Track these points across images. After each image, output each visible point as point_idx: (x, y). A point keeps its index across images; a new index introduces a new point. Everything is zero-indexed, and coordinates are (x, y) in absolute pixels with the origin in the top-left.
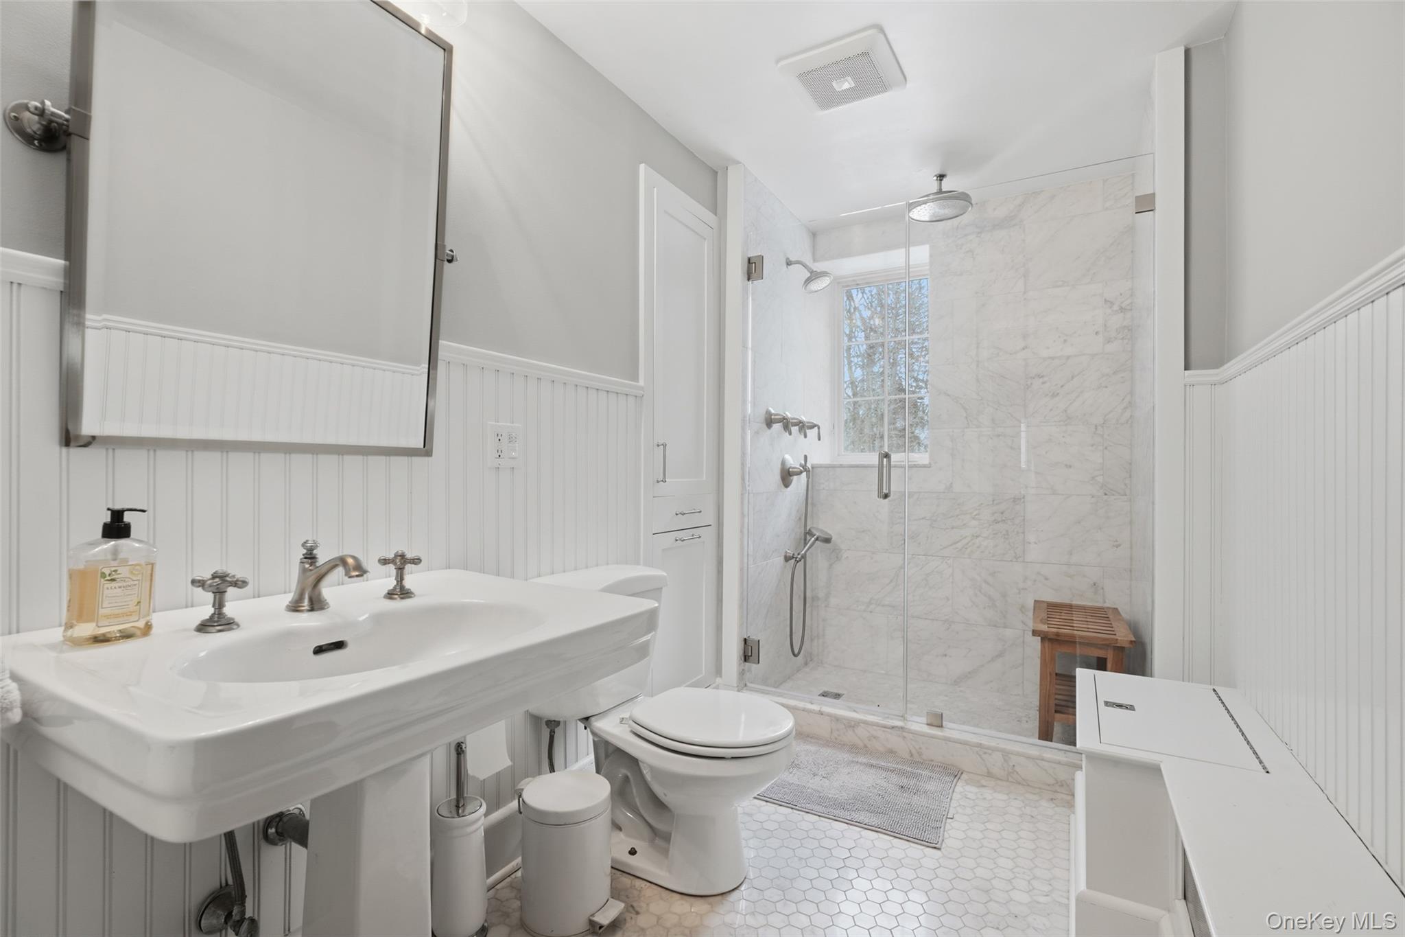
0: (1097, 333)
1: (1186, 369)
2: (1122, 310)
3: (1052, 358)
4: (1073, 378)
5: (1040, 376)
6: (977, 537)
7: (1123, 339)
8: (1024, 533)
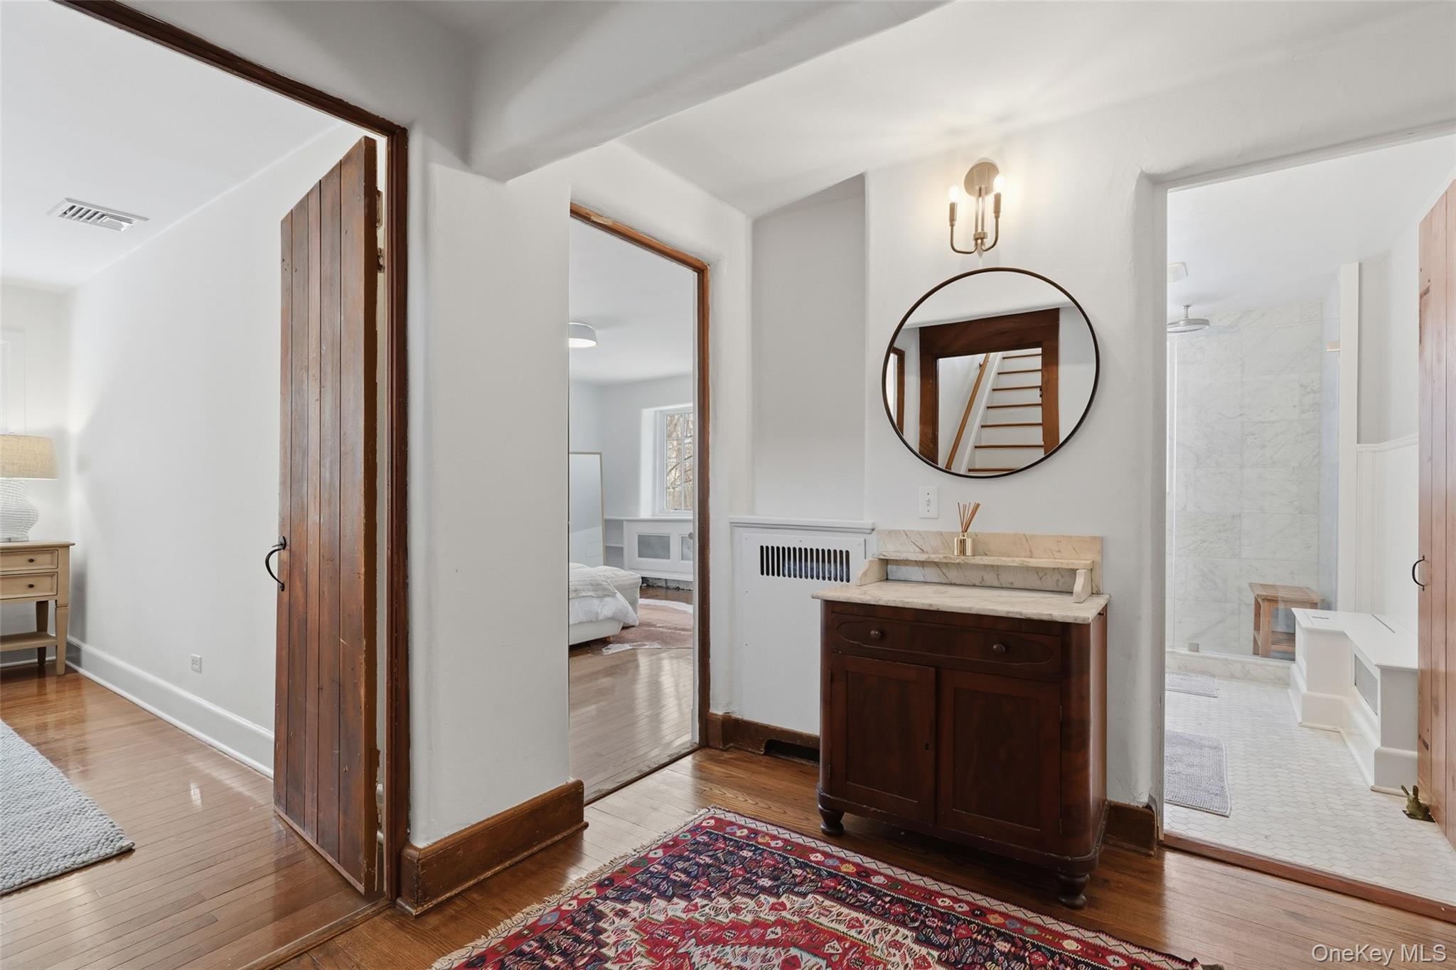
0: (1295, 407)
1: (1358, 443)
2: (1314, 391)
3: (1263, 423)
4: (1277, 436)
5: (1253, 434)
6: (1205, 542)
7: (1313, 411)
8: (1240, 539)
